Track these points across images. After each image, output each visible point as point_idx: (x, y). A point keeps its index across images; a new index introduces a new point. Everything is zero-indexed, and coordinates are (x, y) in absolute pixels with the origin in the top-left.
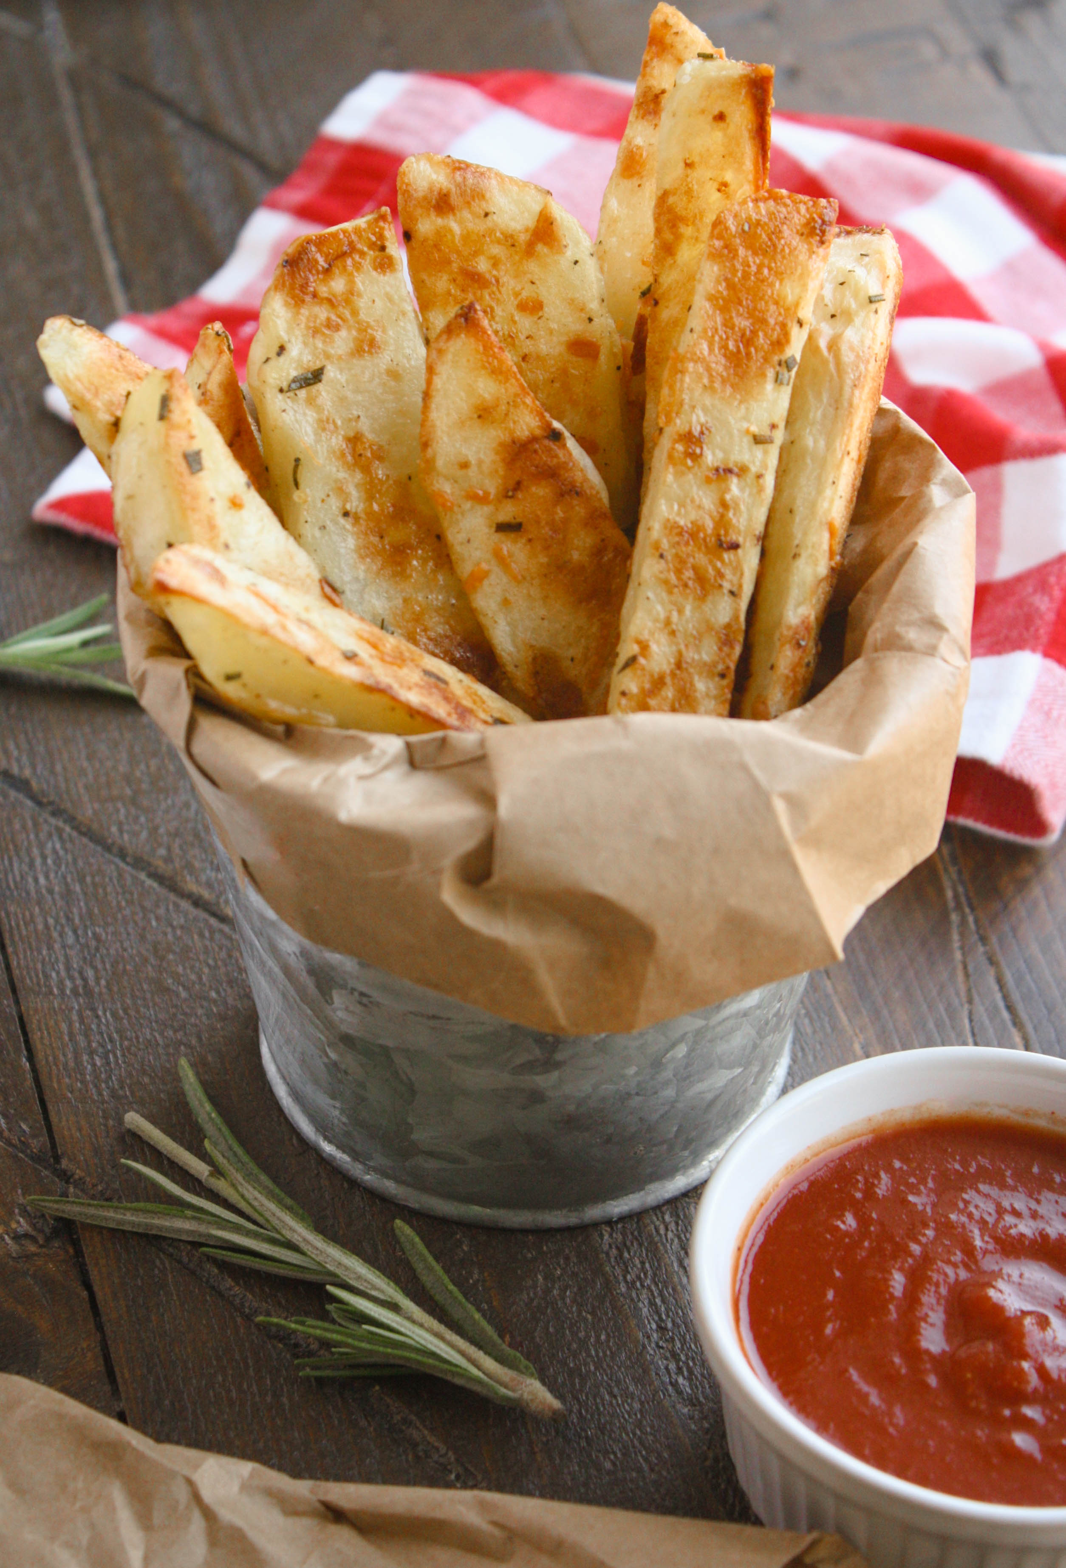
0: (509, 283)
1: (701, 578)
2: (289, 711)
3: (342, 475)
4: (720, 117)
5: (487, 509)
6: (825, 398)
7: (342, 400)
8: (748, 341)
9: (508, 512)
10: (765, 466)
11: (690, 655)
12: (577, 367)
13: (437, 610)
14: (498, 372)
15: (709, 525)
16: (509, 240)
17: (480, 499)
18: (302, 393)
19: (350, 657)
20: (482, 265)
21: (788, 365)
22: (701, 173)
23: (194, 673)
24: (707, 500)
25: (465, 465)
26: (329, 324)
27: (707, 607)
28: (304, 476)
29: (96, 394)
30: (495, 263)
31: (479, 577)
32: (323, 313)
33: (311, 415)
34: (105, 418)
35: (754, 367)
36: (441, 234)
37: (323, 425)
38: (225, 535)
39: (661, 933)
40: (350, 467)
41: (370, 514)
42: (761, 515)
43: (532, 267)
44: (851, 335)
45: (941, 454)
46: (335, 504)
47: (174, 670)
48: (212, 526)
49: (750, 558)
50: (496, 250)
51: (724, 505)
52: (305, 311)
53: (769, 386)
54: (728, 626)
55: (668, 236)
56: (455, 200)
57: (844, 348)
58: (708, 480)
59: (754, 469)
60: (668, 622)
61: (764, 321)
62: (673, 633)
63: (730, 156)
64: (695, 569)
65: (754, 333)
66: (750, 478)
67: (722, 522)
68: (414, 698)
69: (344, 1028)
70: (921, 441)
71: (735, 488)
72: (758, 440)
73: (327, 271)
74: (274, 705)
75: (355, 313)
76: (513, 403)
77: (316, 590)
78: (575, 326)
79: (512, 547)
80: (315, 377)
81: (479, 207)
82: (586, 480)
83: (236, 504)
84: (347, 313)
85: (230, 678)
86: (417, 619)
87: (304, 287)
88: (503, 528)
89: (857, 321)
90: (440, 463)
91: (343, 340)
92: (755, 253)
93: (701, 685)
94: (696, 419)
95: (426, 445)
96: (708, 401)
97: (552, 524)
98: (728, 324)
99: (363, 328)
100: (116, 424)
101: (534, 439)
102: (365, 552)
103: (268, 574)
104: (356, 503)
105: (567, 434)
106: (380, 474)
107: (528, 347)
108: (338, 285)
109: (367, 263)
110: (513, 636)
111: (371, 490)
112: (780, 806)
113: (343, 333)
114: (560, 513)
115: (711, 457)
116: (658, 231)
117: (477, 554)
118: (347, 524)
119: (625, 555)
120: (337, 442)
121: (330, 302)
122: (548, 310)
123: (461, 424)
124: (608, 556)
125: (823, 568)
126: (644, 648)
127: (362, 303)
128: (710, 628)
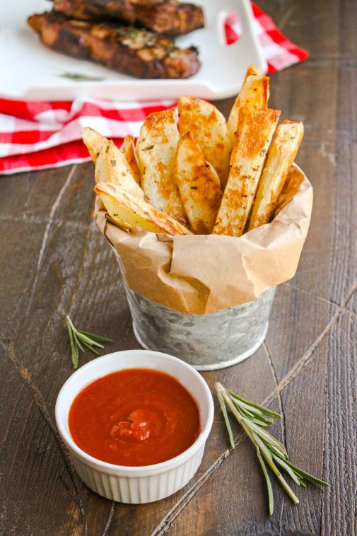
0: (203, 129)
1: (236, 204)
2: (130, 225)
3: (156, 172)
4: (255, 90)
5: (189, 183)
6: (276, 160)
7: (158, 154)
8: (254, 145)
9: (194, 184)
10: (255, 176)
11: (232, 223)
12: (219, 151)
13: (177, 208)
14: (194, 149)
15: (240, 190)
16: (204, 118)
17: (187, 180)
18: (148, 151)
19: (146, 213)
20: (197, 124)
21: (264, 151)
22: (251, 104)
23: (107, 215)
24: (240, 184)
25: (184, 172)
26: (156, 135)
27: (237, 211)
28: (147, 172)
29: (94, 146)
30: (200, 123)
31: (186, 200)
32: (155, 132)
33: (150, 157)
34: (96, 152)
35: (255, 151)
36: (187, 115)
37: (152, 159)
38: (120, 182)
39: (211, 289)
40: (158, 171)
41: (161, 182)
42: (254, 189)
43: (209, 125)
44: (285, 146)
45: (305, 177)
46: (153, 179)
47: (103, 214)
48: (116, 179)
49: (250, 200)
50: (201, 120)
51: (244, 185)
52: (151, 131)
53: (258, 156)
54: (242, 216)
55: (241, 119)
56: (192, 107)
57: (282, 149)
58: (241, 179)
59: (252, 177)
60: (227, 214)
61: (258, 140)
62: (228, 217)
63: (257, 99)
64: (235, 201)
65: (256, 143)
66: (251, 179)
67: (243, 190)
68: (161, 225)
69: (143, 311)
70: (301, 174)
71: (247, 181)
72: (254, 170)
73: (158, 122)
74: (126, 224)
75: (163, 133)
76: (197, 157)
77: (143, 198)
78: (219, 141)
79: (195, 193)
80: (152, 147)
81: (198, 109)
82: (214, 177)
83: (123, 175)
84: (161, 133)
85: (115, 215)
86: (171, 209)
87: (151, 126)
88: (193, 188)
89: (287, 143)
90: (179, 171)
91: (160, 139)
92: (258, 123)
93: (235, 231)
94: (239, 164)
95: (176, 166)
96: (242, 159)
97: (205, 188)
98: (249, 141)
99: (165, 137)
100: (98, 154)
101: (202, 166)
102: (160, 191)
103: (130, 193)
104: (158, 179)
105: (211, 166)
106: (165, 172)
107: (206, 145)
108: (160, 125)
109: (167, 121)
110: (193, 215)
111: (162, 176)
112: (243, 260)
113: (160, 137)
114: (207, 185)
115: (242, 173)
116: (239, 118)
117: (186, 194)
118: (155, 184)
119: (221, 197)
120: (155, 164)
121: (158, 129)
122: (212, 136)
123: (184, 161)
124: (218, 197)
125: (269, 202)
126: (221, 220)
127: (165, 130)
128: (238, 217)
